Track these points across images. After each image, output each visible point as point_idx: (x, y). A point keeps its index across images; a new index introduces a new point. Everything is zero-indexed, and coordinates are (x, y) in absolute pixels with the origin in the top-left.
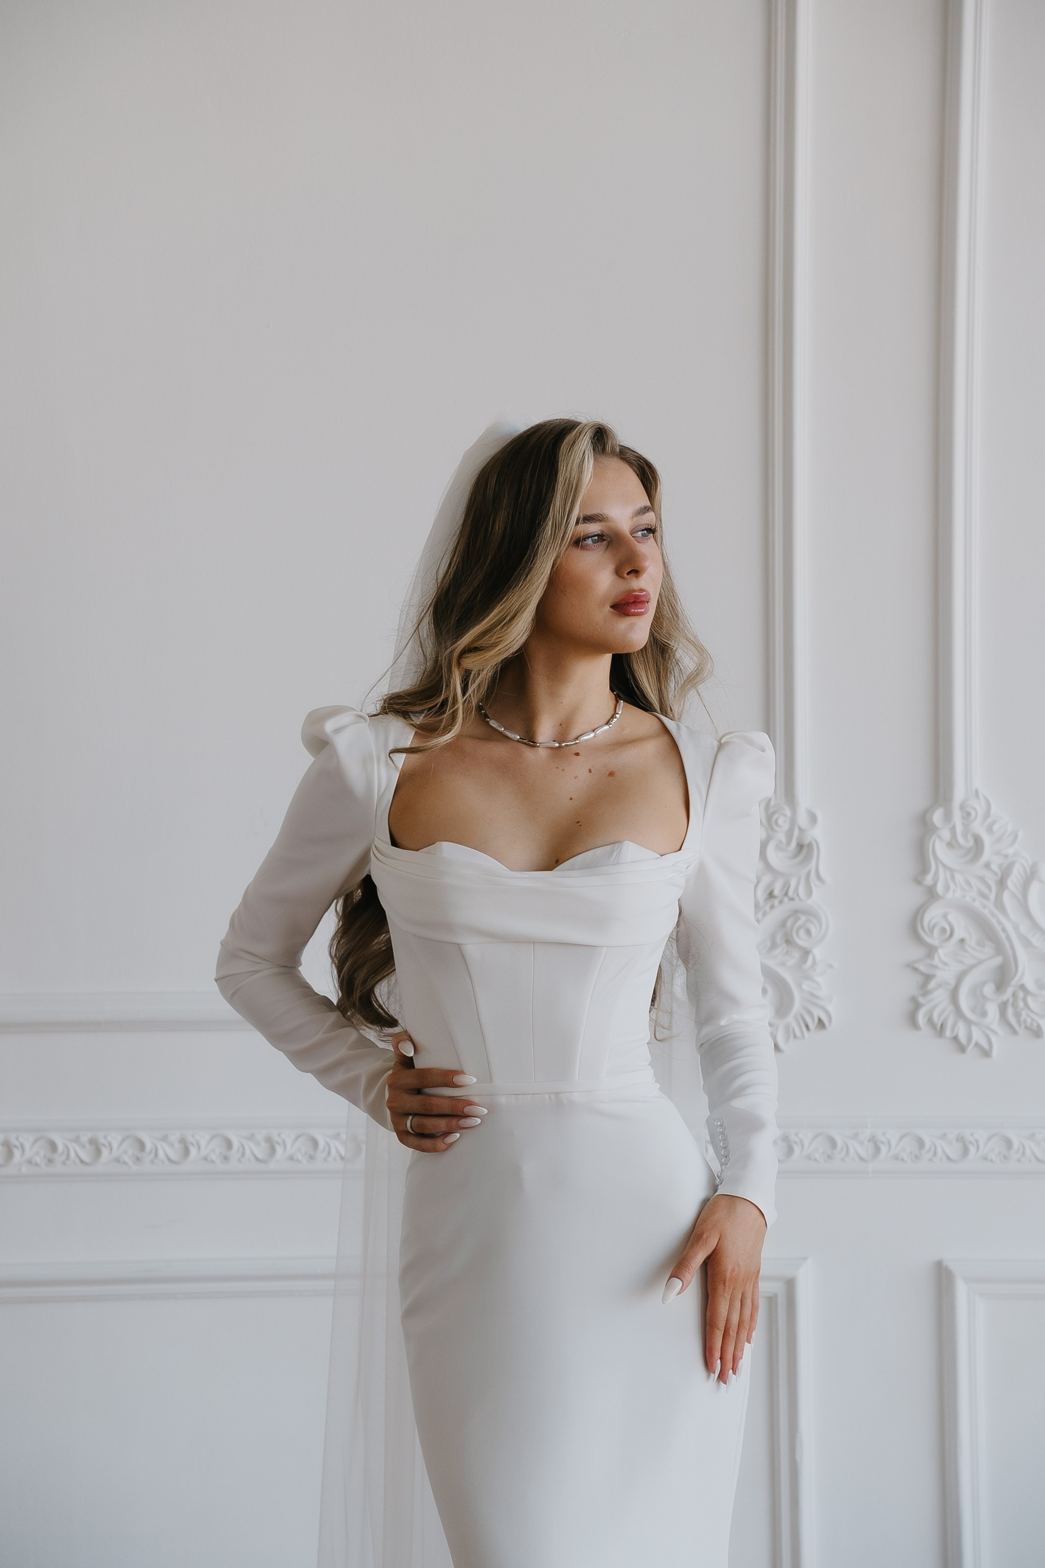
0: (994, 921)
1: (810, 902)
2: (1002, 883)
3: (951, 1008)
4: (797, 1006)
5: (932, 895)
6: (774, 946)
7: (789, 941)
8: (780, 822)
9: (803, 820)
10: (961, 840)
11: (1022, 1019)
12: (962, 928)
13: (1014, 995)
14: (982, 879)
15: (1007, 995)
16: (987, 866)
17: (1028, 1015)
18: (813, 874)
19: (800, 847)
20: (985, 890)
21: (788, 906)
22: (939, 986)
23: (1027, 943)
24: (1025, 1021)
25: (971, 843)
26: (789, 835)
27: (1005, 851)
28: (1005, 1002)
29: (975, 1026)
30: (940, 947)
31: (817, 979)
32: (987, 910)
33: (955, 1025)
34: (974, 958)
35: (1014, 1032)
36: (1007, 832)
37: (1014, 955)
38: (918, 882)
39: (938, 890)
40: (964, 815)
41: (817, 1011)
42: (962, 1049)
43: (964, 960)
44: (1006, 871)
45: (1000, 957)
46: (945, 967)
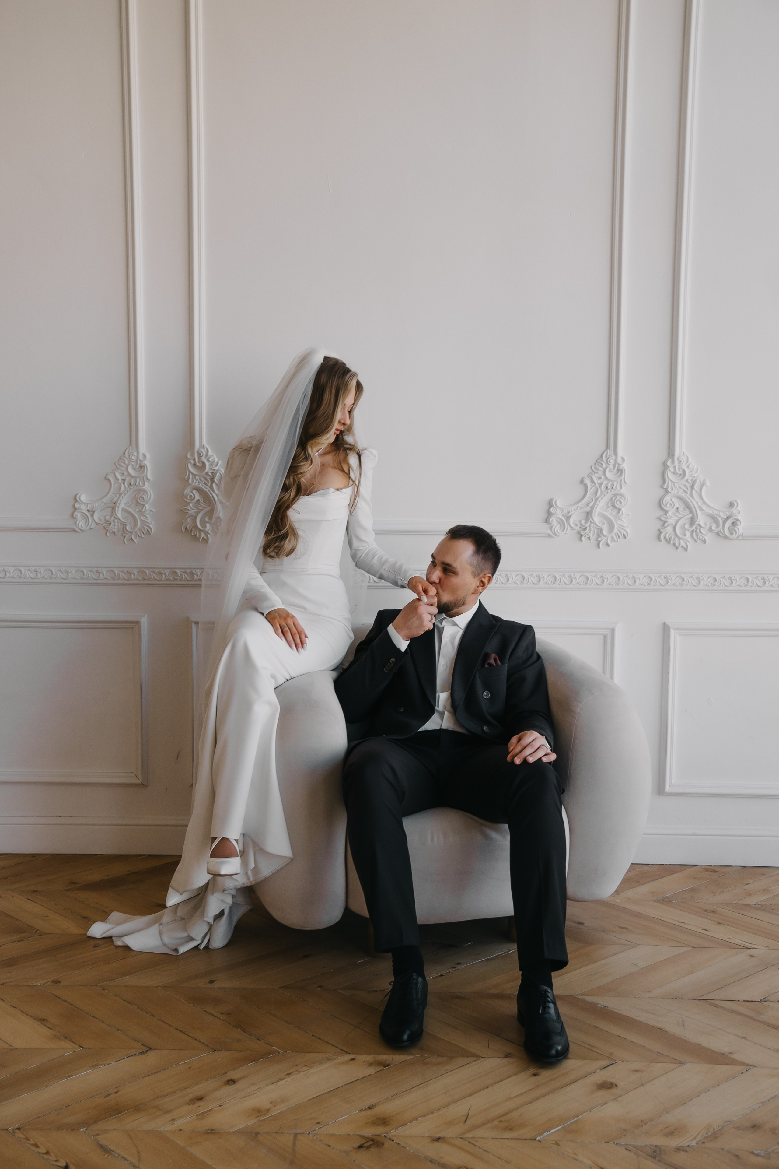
0: (689, 501)
1: (621, 491)
2: (692, 487)
3: (673, 533)
4: (616, 530)
5: (667, 492)
6: (608, 507)
7: (614, 506)
8: (611, 461)
9: (619, 460)
10: (678, 471)
11: (699, 537)
12: (677, 504)
13: (696, 528)
14: (685, 486)
15: (694, 528)
16: (687, 481)
17: (701, 535)
18: (623, 481)
19: (618, 470)
20: (686, 490)
21: (613, 492)
22: (669, 525)
23: (701, 509)
24: (700, 537)
25: (681, 472)
26: (614, 466)
27: (693, 475)
28: (693, 531)
29: (682, 539)
30: (670, 511)
31: (624, 520)
32: (687, 497)
33: (674, 539)
34: (682, 515)
35: (696, 542)
36: (695, 468)
37: (697, 513)
38: (662, 487)
39: (669, 490)
40: (679, 462)
41: (623, 532)
42: (677, 548)
43: (678, 515)
44: (694, 483)
45: (691, 514)
46: (671, 518)
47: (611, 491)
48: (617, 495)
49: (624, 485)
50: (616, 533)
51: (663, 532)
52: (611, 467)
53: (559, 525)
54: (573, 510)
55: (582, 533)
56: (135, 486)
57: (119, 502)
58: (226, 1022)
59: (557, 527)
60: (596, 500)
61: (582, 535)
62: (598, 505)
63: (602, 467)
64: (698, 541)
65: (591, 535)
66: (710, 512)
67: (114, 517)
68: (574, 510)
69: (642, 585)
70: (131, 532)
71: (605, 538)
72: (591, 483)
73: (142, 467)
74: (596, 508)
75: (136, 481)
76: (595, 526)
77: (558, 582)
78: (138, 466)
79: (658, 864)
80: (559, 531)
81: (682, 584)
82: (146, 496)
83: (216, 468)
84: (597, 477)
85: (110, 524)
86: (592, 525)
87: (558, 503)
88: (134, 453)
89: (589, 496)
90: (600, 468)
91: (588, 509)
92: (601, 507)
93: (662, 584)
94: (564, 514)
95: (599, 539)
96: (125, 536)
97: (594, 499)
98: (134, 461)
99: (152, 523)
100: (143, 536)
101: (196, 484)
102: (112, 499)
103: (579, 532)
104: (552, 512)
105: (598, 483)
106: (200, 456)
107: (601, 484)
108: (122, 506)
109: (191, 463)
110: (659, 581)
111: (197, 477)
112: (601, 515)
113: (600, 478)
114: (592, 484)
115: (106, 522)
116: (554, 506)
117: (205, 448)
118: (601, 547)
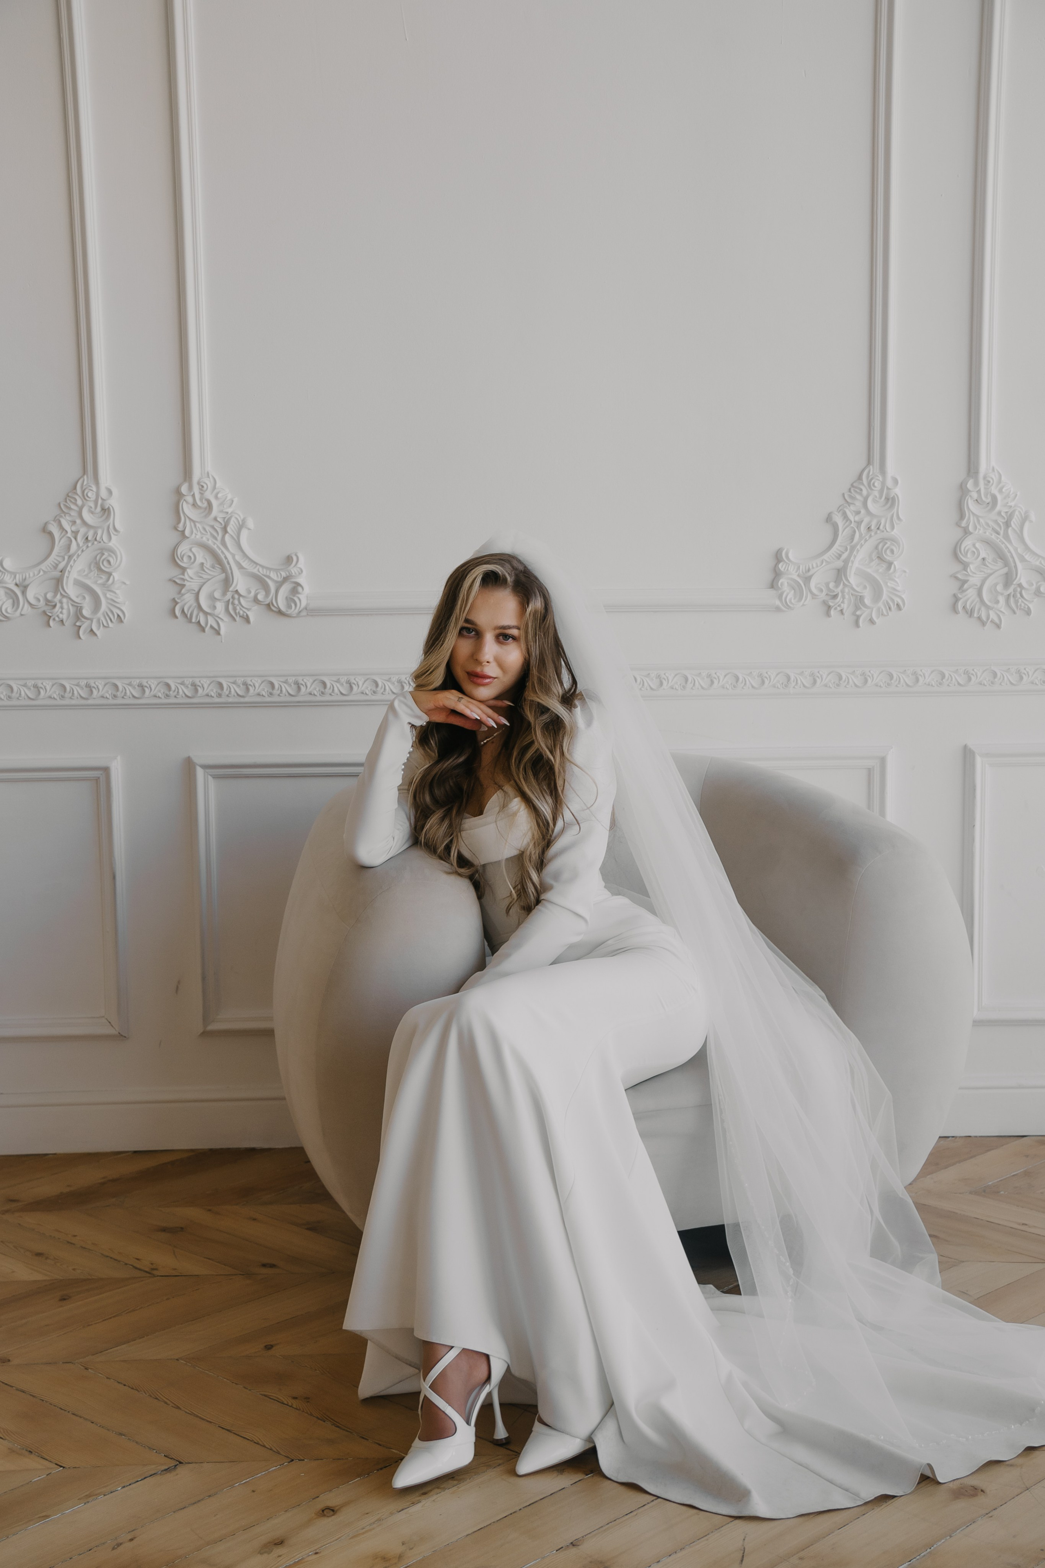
0: (1003, 546)
1: (893, 533)
2: (1007, 524)
3: (978, 599)
4: (885, 597)
5: (966, 532)
6: (871, 560)
7: (880, 558)
8: (876, 484)
9: (889, 483)
10: (984, 498)
11: (1019, 604)
12: (984, 552)
13: (1015, 590)
14: (996, 522)
15: (1011, 590)
16: (999, 513)
17: (1022, 602)
18: (895, 516)
19: (887, 499)
20: (998, 529)
21: (880, 535)
22: (971, 587)
23: (1023, 559)
24: (1021, 605)
25: (989, 500)
26: (881, 492)
27: (1010, 504)
28: (1009, 595)
29: (992, 610)
30: (971, 563)
31: (897, 580)
32: (999, 540)
33: (979, 610)
34: (992, 569)
35: (1015, 613)
36: (1011, 493)
37: (1016, 566)
38: (958, 525)
39: (971, 529)
40: (986, 482)
41: (897, 600)
42: (983, 624)
43: (985, 570)
44: (1010, 516)
45: (1007, 568)
46: (974, 575)
47: (876, 533)
48: (887, 539)
49: (897, 524)
50: (885, 602)
51: (961, 598)
52: (876, 493)
53: (793, 591)
54: (815, 565)
55: (831, 604)
56: (96, 543)
57: (69, 568)
58: (303, 1411)
59: (790, 595)
60: (853, 548)
61: (829, 607)
62: (855, 557)
63: (861, 494)
64: (1018, 612)
65: (845, 606)
66: (1038, 563)
67: (61, 594)
68: (817, 566)
69: (929, 685)
70: (91, 620)
71: (868, 611)
72: (845, 521)
73: (106, 510)
74: (853, 562)
75: (96, 533)
76: (852, 591)
77: (793, 684)
78: (99, 509)
79: (962, 1137)
80: (793, 601)
81: (992, 683)
83: (230, 510)
84: (854, 511)
85: (55, 606)
86: (846, 590)
87: (790, 556)
88: (91, 487)
89: (841, 543)
91: (839, 564)
92: (860, 560)
93: (961, 682)
94: (801, 573)
95: (858, 613)
96: (80, 626)
97: (849, 547)
98: (91, 499)
99: (125, 604)
100: (111, 625)
101: (197, 537)
102: (57, 565)
103: (825, 602)
104: (782, 569)
105: (854, 521)
106: (202, 491)
107: (859, 524)
108: (74, 575)
109: (187, 502)
110: (956, 679)
111: (198, 524)
112: (860, 573)
113: (858, 513)
114: (844, 524)
115: (47, 601)
116: (785, 561)
117: (210, 476)
118: (861, 625)
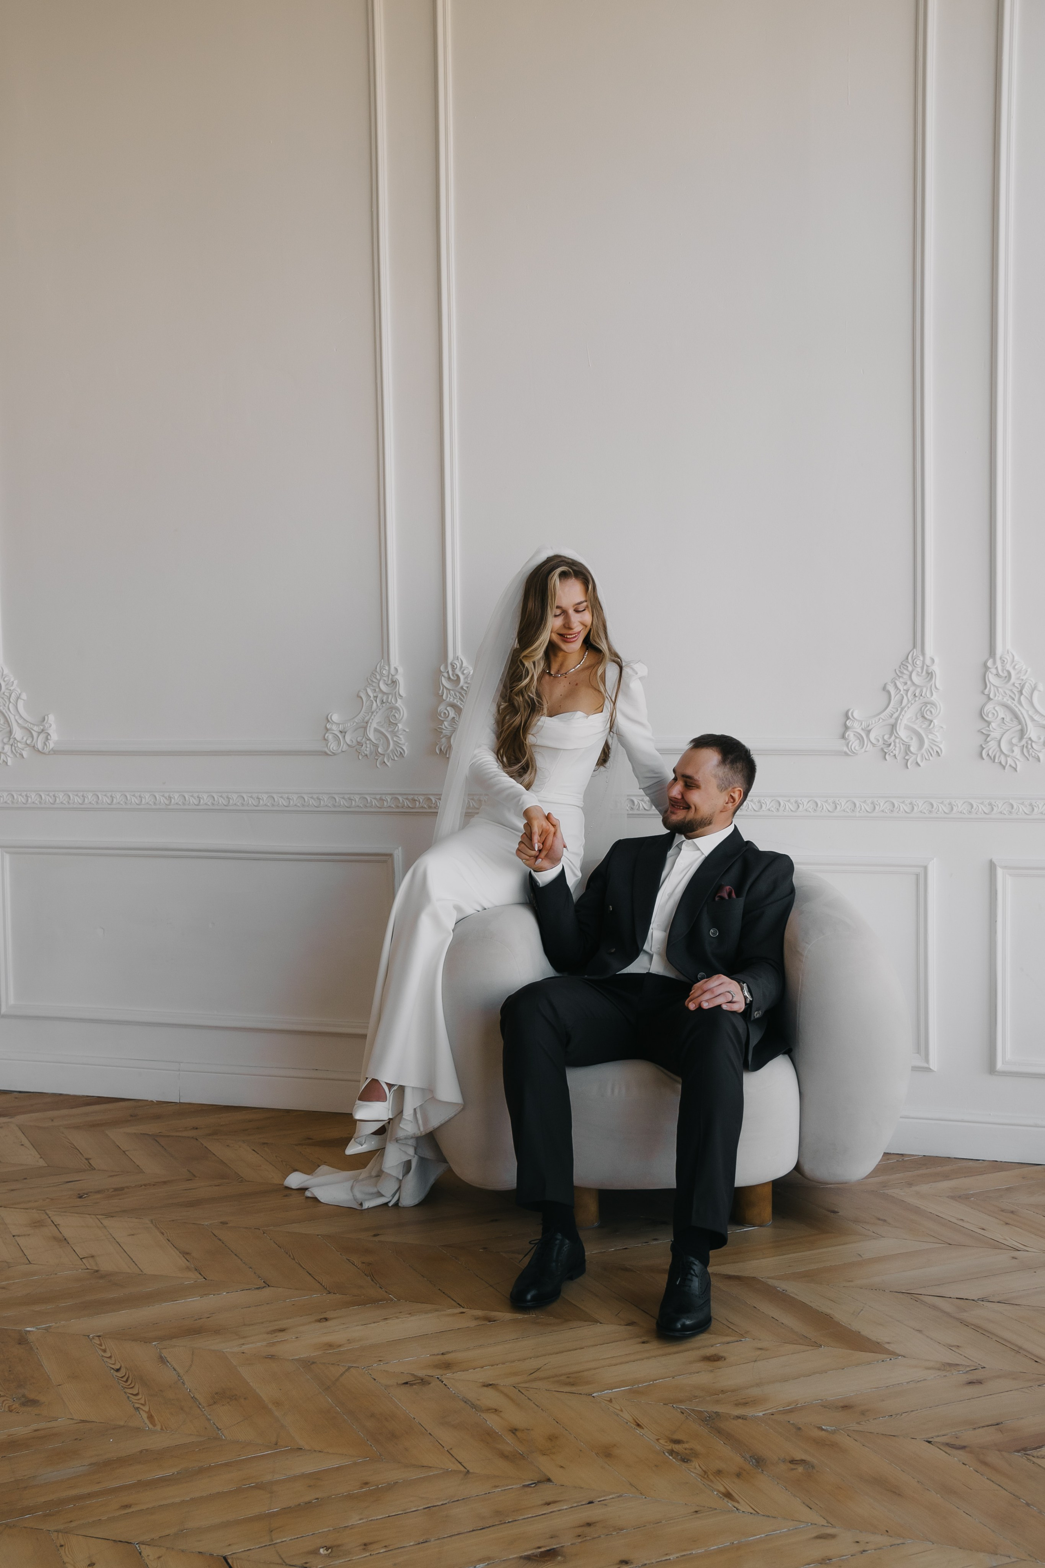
0: (1017, 710)
1: (932, 699)
2: (1021, 693)
3: (998, 749)
4: (926, 746)
5: (989, 699)
6: (917, 718)
7: (924, 717)
8: (918, 663)
9: (928, 662)
10: (1001, 673)
11: (1030, 753)
12: (1002, 713)
13: (1026, 743)
14: (1011, 691)
15: (1023, 742)
16: (1014, 684)
17: (1033, 751)
18: (933, 686)
19: (928, 673)
20: (1014, 697)
21: (922, 700)
22: (992, 739)
23: (1033, 720)
24: (1031, 754)
25: (1006, 674)
26: (922, 668)
27: (1021, 678)
28: (1023, 746)
29: (1009, 757)
30: (993, 722)
31: (937, 734)
32: (1014, 704)
33: (999, 757)
34: (1009, 726)
35: (1028, 760)
36: (1023, 670)
37: (1027, 724)
38: (983, 693)
39: (992, 696)
40: (1002, 661)
41: (936, 748)
42: (1004, 767)
43: (1004, 727)
44: (1023, 687)
45: (1020, 726)
46: (995, 731)
47: (919, 699)
48: (929, 703)
49: (935, 692)
50: (927, 750)
51: (985, 748)
52: (919, 670)
53: (857, 741)
54: (873, 722)
55: (886, 751)
56: (388, 704)
57: (370, 721)
59: (855, 744)
60: (902, 709)
61: (886, 753)
62: (903, 716)
63: (907, 670)
64: (1031, 759)
65: (897, 752)
67: (366, 738)
68: (875, 723)
69: (961, 812)
70: (383, 755)
71: (914, 757)
73: (394, 682)
74: (902, 720)
75: (388, 698)
76: (902, 742)
77: (859, 810)
78: (390, 682)
80: (857, 748)
81: (1011, 812)
82: (397, 713)
84: (903, 682)
85: (362, 746)
86: (897, 741)
87: (856, 715)
88: (385, 667)
89: (894, 706)
90: (905, 672)
91: (892, 721)
92: (908, 717)
93: (986, 812)
94: (863, 727)
95: (907, 758)
96: (377, 759)
97: (899, 709)
98: (386, 675)
99: (405, 744)
100: (396, 758)
101: (451, 700)
102: (364, 718)
103: (882, 749)
104: (850, 725)
105: (904, 690)
106: (454, 669)
107: (907, 691)
108: (374, 725)
109: (444, 677)
110: (982, 809)
111: (451, 692)
112: (908, 728)
113: (906, 684)
114: (896, 691)
115: (358, 743)
116: (851, 719)
117: (459, 659)
118: (909, 767)
